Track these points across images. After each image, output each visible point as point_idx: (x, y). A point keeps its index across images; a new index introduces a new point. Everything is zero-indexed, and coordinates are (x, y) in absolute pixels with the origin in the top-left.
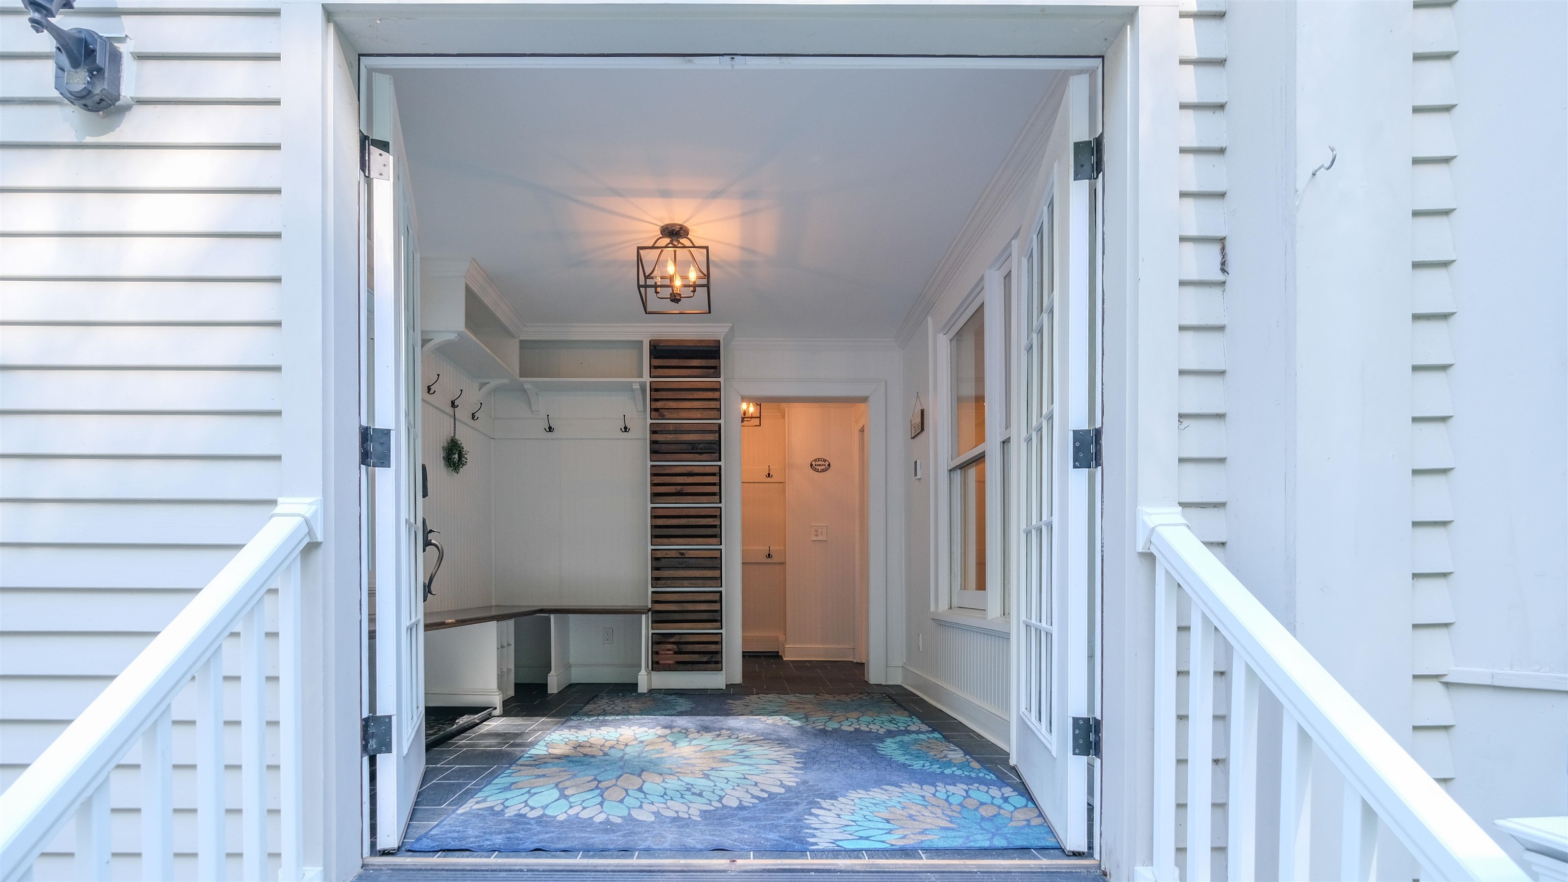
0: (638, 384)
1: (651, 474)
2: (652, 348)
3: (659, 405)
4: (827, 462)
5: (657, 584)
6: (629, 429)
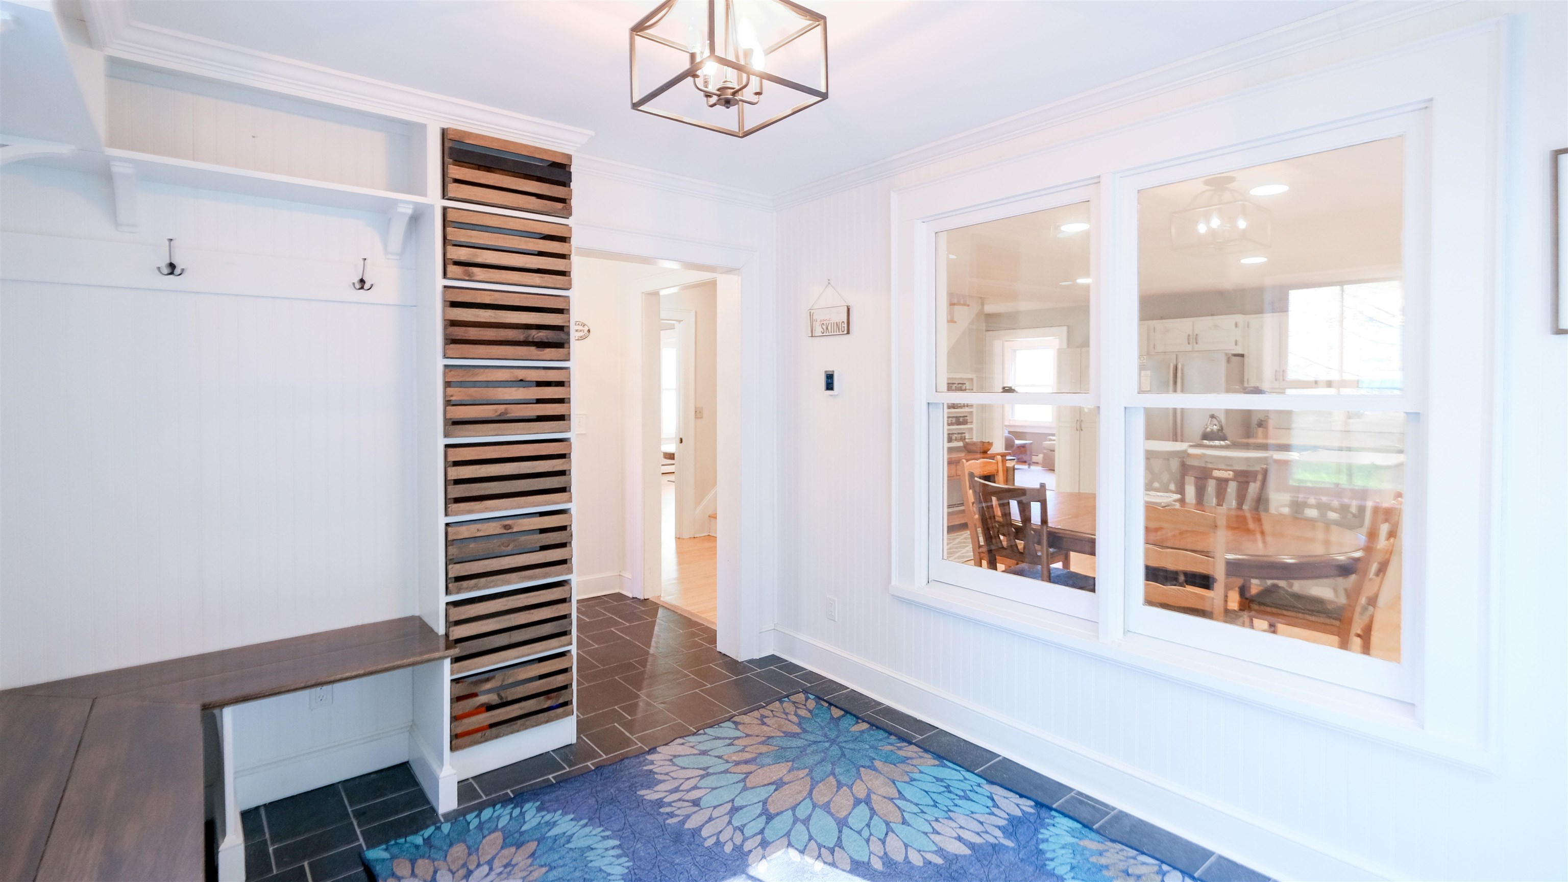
1: (443, 381)
2: (446, 143)
3: (461, 252)
4: (586, 326)
5: (460, 589)
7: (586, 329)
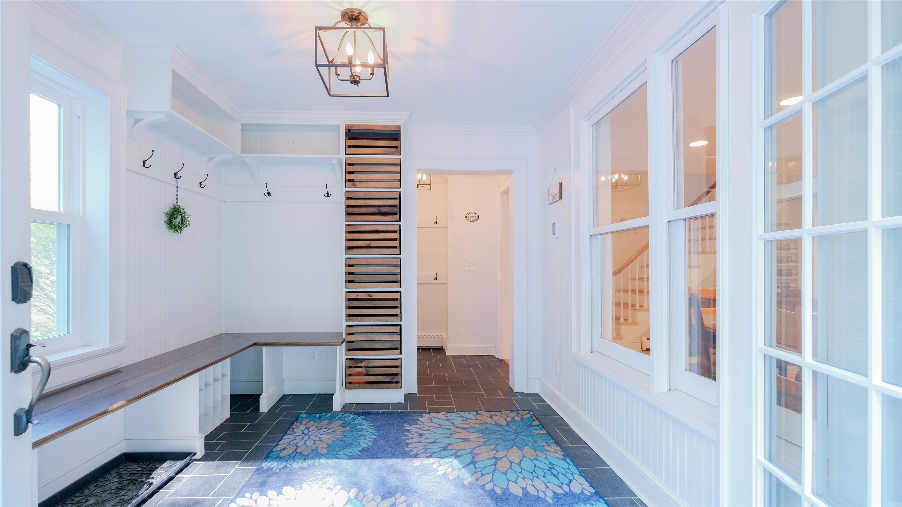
0: (337, 160)
1: (345, 231)
2: (347, 131)
3: (351, 176)
4: (476, 214)
5: (350, 320)
6: (330, 195)
7: (477, 216)
